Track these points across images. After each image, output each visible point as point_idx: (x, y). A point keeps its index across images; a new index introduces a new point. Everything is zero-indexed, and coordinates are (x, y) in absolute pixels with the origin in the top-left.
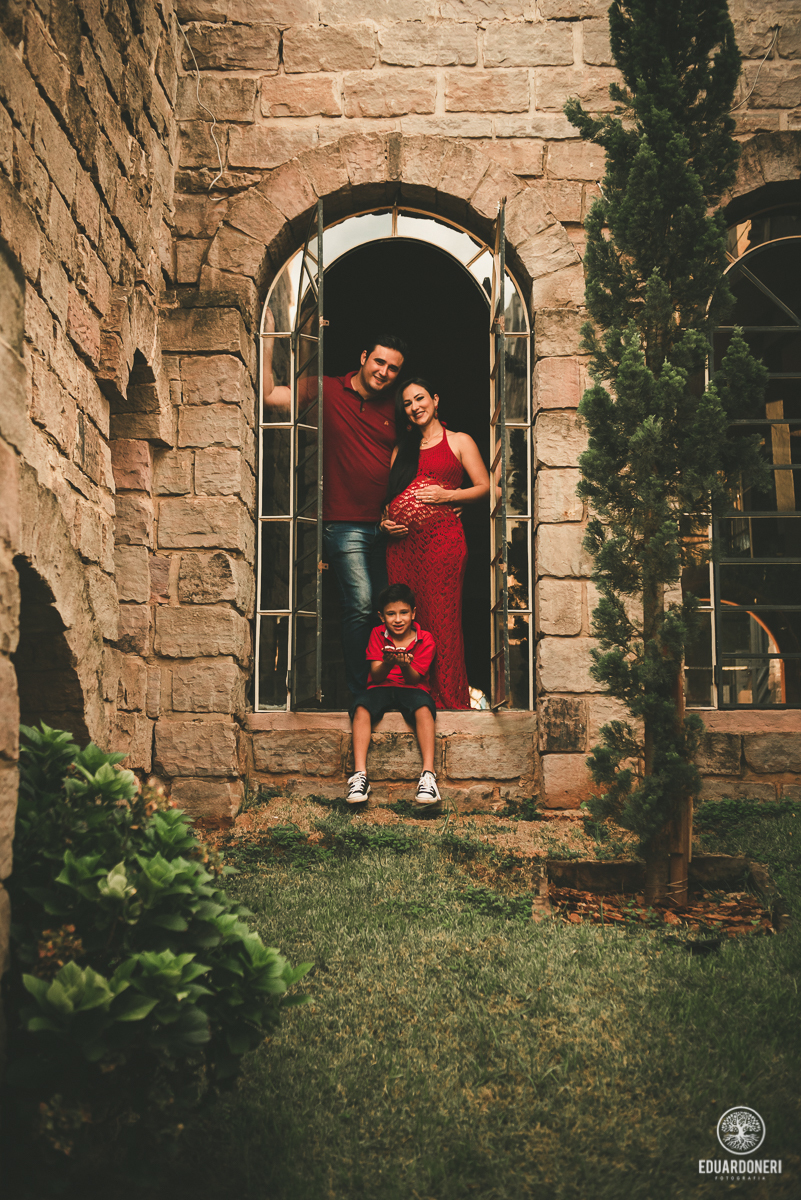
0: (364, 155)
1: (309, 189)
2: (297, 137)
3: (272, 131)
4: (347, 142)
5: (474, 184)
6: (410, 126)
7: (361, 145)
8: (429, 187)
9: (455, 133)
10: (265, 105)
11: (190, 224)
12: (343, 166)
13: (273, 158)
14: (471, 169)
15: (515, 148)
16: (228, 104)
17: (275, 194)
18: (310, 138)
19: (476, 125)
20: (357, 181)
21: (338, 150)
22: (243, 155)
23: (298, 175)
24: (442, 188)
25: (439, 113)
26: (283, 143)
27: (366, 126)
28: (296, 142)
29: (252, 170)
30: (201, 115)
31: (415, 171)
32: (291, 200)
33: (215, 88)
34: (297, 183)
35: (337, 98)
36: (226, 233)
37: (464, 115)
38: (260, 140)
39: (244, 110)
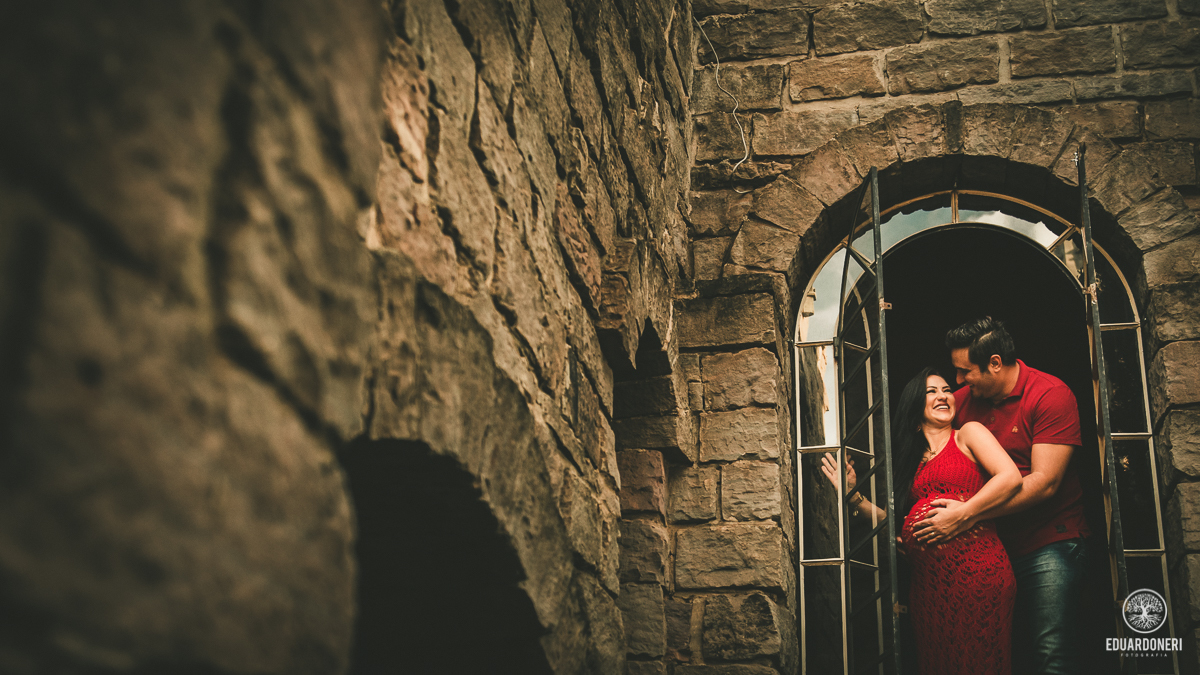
0: (916, 128)
1: (851, 170)
2: (834, 119)
3: (804, 115)
4: (895, 117)
5: (1056, 150)
6: (969, 96)
7: (912, 118)
8: (999, 158)
9: (1026, 99)
10: (794, 89)
11: (710, 220)
12: (892, 142)
13: (804, 143)
14: (1051, 134)
15: (1102, 111)
16: (751, 93)
17: (810, 180)
18: (849, 119)
19: (1049, 89)
20: (909, 155)
21: (884, 127)
22: (771, 143)
23: (837, 155)
24: (1015, 157)
25: (1004, 80)
26: (817, 128)
27: (916, 101)
28: (832, 125)
29: (782, 158)
30: (720, 106)
31: (977, 140)
32: (828, 183)
33: (736, 77)
34: (836, 165)
35: (879, 76)
36: (753, 227)
37: (1036, 81)
38: (790, 128)
39: (770, 97)
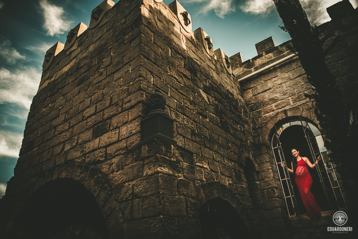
0: (281, 115)
1: (273, 123)
2: (269, 116)
3: (265, 116)
4: (277, 114)
5: (301, 113)
6: (287, 108)
7: (280, 113)
8: (293, 116)
9: (295, 106)
10: (263, 113)
11: (256, 134)
12: (278, 118)
13: (266, 120)
14: (300, 110)
15: (307, 105)
16: (257, 115)
17: (268, 126)
18: (271, 115)
19: (298, 103)
20: (280, 119)
21: (276, 116)
22: (261, 121)
23: (271, 121)
24: (296, 115)
25: (292, 104)
26: (267, 118)
27: (280, 110)
28: (269, 117)
29: (264, 123)
30: (253, 118)
31: (290, 114)
32: (270, 126)
33: (254, 113)
34: (271, 123)
35: (274, 108)
36: (262, 134)
37: (296, 103)
38: (263, 118)
39: (260, 115)
